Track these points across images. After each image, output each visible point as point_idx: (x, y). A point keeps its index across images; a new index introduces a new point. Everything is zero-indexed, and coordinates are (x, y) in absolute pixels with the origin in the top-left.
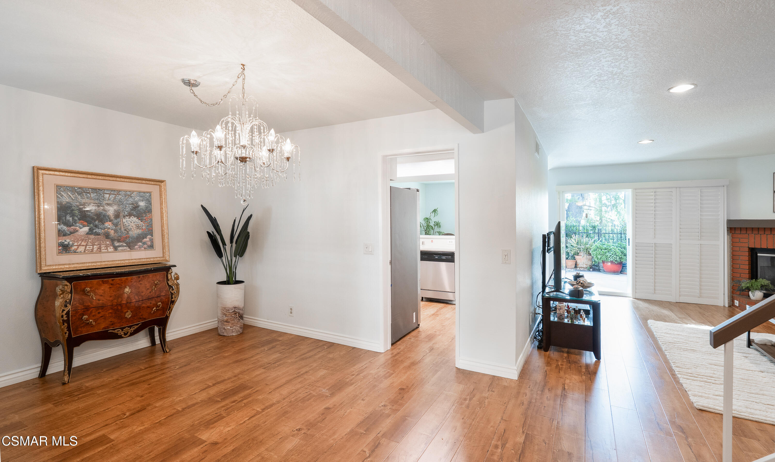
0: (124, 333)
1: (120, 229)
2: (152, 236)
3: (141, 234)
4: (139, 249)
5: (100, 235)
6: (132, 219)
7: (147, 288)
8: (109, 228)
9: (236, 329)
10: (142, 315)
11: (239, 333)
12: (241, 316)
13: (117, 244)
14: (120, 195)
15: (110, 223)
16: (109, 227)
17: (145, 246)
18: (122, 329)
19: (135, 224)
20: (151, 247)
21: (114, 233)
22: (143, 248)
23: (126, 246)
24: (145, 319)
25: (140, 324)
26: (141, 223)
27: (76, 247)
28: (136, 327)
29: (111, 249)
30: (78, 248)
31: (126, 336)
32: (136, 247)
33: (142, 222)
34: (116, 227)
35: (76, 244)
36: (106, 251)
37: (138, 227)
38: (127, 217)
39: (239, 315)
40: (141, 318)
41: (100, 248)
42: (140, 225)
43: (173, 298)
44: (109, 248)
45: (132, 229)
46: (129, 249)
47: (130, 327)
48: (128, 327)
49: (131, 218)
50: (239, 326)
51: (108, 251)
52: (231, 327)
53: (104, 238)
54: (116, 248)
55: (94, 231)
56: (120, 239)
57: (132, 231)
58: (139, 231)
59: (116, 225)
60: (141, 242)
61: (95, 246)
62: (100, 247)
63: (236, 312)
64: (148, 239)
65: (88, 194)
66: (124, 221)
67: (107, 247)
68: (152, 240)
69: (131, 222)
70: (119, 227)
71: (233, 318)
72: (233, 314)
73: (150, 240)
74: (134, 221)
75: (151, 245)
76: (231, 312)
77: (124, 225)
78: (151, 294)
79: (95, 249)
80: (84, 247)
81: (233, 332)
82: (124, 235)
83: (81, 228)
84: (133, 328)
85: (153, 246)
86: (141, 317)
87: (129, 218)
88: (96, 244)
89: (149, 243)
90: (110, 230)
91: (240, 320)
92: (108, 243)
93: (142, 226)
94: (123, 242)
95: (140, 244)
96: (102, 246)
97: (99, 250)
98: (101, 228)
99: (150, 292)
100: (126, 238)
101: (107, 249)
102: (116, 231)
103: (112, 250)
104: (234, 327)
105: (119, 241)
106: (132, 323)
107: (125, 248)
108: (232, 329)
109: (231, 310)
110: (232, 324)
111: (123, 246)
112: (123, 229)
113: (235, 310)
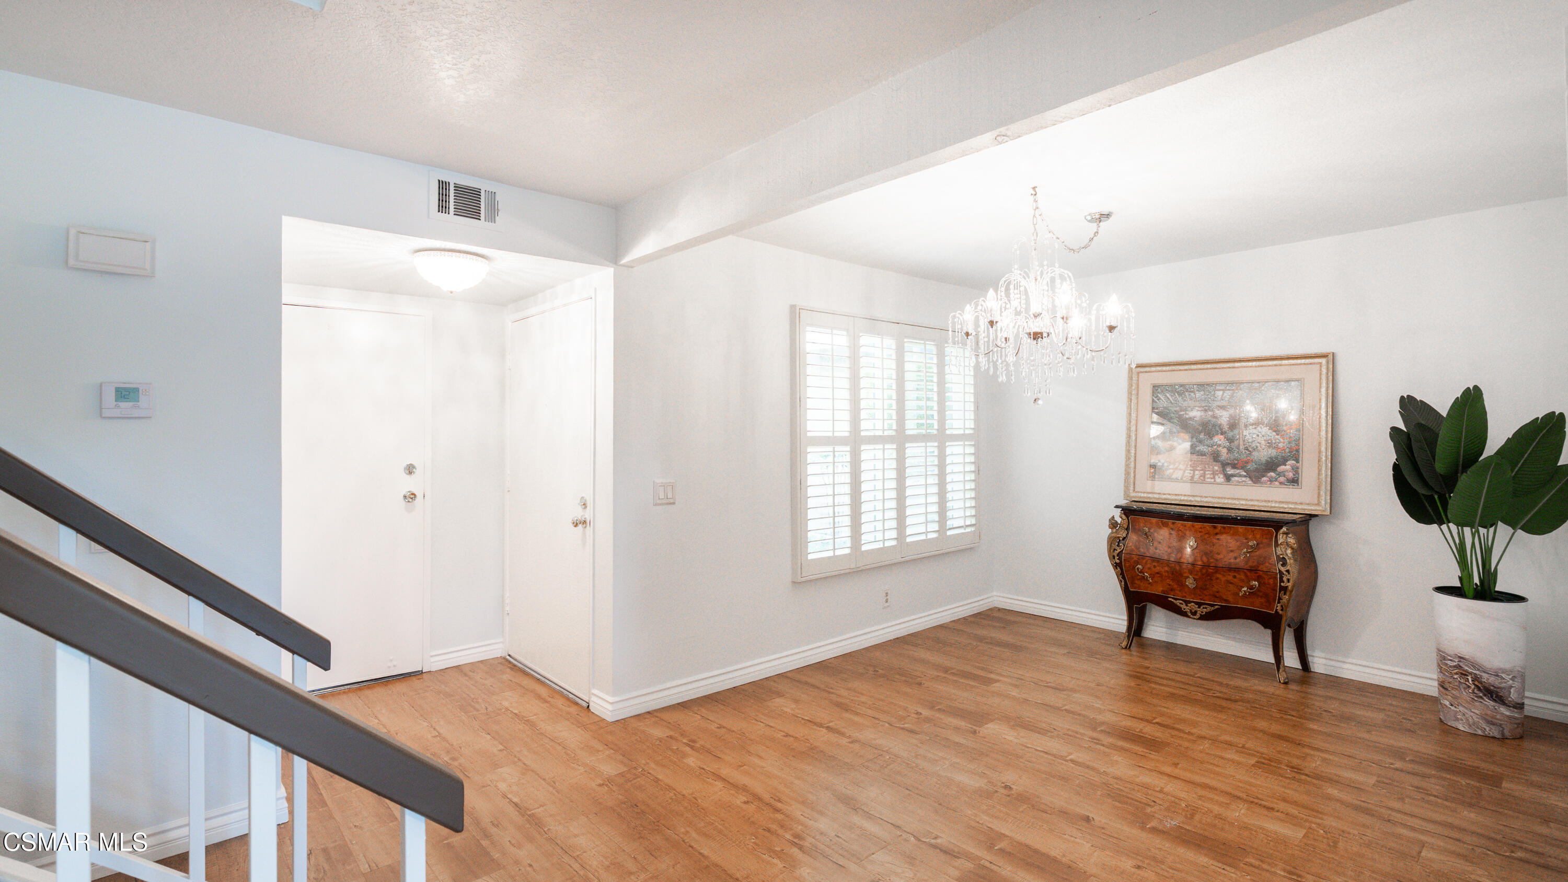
0: (1191, 611)
1: (1238, 447)
2: (1297, 461)
3: (1276, 458)
4: (1269, 483)
5: (1204, 455)
6: (1260, 430)
7: (1231, 549)
8: (1220, 445)
9: (1467, 716)
10: (1217, 592)
11: (1480, 732)
12: (1484, 687)
13: (1230, 471)
14: (1241, 389)
15: (1222, 436)
16: (1220, 443)
17: (1282, 479)
18: (1187, 602)
19: (1265, 438)
20: (1294, 481)
21: (1227, 454)
22: (1277, 483)
23: (1245, 476)
24: (1226, 601)
25: (1217, 607)
26: (1278, 437)
27: (1171, 471)
28: (1209, 609)
29: (1220, 479)
30: (1174, 472)
31: (1195, 617)
32: (1264, 479)
33: (1278, 435)
34: (1230, 443)
35: (1171, 467)
36: (1213, 480)
37: (1270, 444)
38: (1251, 427)
39: (1476, 683)
40: (1216, 597)
41: (1204, 476)
42: (1274, 441)
43: (1283, 582)
44: (1217, 477)
45: (1259, 448)
46: (1250, 482)
47: (1200, 605)
48: (1196, 603)
49: (1259, 428)
50: (1477, 712)
51: (1215, 481)
52: (1452, 705)
53: (1212, 461)
54: (1228, 478)
55: (1198, 449)
56: (1237, 464)
57: (1259, 451)
58: (1273, 452)
59: (1231, 440)
60: (1274, 470)
61: (1197, 472)
62: (1205, 474)
63: (1466, 671)
64: (1288, 467)
65: (1192, 394)
66: (1244, 434)
67: (1214, 474)
68: (1296, 470)
69: (1258, 436)
70: (1236, 443)
71: (1456, 684)
72: (1456, 674)
73: (1293, 469)
74: (1263, 433)
75: (1293, 479)
76: (1450, 666)
77: (1244, 441)
78: (1237, 560)
79: (1197, 477)
80: (1181, 472)
81: (1457, 720)
82: (1244, 457)
83: (1180, 444)
84: (1204, 608)
85: (1298, 480)
86: (1217, 595)
87: (1255, 428)
88: (1198, 468)
89: (1291, 475)
90: (1220, 449)
91: (1481, 697)
92: (1216, 468)
93: (1279, 443)
94: (1242, 468)
95: (1272, 474)
96: (1207, 473)
97: (1202, 478)
98: (1207, 445)
99: (1235, 558)
100: (1247, 462)
101: (1214, 478)
102: (1230, 450)
103: (1222, 480)
104: (1461, 708)
105: (1234, 466)
106: (1201, 599)
107: (1244, 479)
108: (1456, 712)
109: (1451, 660)
110: (1455, 697)
111: (1241, 476)
112: (1242, 447)
113: (1461, 664)
